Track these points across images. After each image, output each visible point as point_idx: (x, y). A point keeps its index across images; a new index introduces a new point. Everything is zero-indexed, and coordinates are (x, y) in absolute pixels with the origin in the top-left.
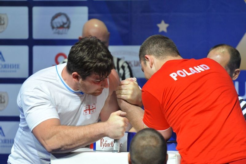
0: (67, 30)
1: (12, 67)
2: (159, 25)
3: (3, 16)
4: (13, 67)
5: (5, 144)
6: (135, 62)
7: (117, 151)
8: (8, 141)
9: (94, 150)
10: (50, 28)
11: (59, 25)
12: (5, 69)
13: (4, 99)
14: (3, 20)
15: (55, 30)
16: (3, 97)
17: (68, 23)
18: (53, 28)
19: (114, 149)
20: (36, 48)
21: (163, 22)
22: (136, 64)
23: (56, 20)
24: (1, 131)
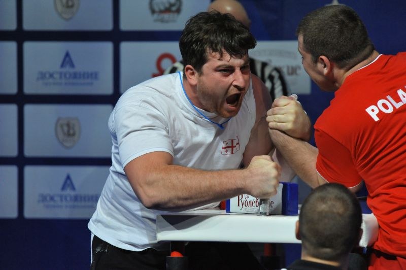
0: (176, 15)
1: (86, 76)
4: (88, 77)
5: (76, 204)
6: (288, 67)
7: (265, 214)
8: (81, 197)
9: (227, 212)
10: (148, 12)
11: (162, 8)
12: (75, 81)
13: (73, 129)
14: (72, 0)
15: (156, 16)
16: (71, 126)
17: (178, 3)
18: (153, 12)
19: (261, 210)
20: (125, 46)
21: (335, 2)
22: (290, 71)
24: (68, 182)
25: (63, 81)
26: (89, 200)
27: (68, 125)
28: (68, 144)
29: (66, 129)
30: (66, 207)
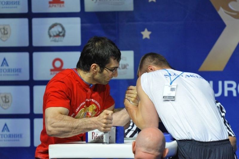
0: (62, 38)
1: (15, 70)
2: (143, 33)
3: (6, 27)
5: (9, 139)
8: (12, 135)
9: (86, 142)
10: (48, 36)
11: (55, 34)
12: (9, 73)
13: (8, 99)
14: (7, 30)
15: (52, 38)
16: (7, 97)
17: (63, 31)
18: (50, 36)
20: (35, 55)
21: (146, 30)
22: (123, 67)
23: (53, 30)
24: (6, 127)
25: (3, 73)
26: (17, 137)
27: (5, 97)
28: (5, 107)
29: (4, 99)
30: (4, 140)
